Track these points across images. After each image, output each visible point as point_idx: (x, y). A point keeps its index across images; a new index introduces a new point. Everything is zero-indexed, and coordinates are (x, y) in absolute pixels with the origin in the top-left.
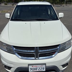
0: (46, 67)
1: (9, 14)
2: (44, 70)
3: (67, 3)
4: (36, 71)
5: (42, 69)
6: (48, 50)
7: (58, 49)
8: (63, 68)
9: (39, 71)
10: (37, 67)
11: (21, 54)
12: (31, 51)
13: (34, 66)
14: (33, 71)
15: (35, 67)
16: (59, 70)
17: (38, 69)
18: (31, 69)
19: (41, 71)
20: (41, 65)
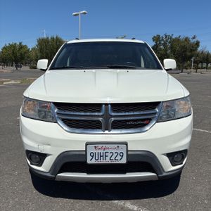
0: (129, 153)
1: (46, 61)
2: (124, 161)
3: (200, 65)
4: (104, 162)
5: (119, 157)
6: (132, 113)
7: (155, 113)
8: (173, 165)
9: (110, 162)
10: (106, 151)
11: (71, 120)
12: (93, 114)
13: (100, 146)
14: (97, 162)
15: (102, 151)
16: (163, 169)
17: (109, 155)
18: (93, 155)
19: (117, 162)
20: (116, 146)
